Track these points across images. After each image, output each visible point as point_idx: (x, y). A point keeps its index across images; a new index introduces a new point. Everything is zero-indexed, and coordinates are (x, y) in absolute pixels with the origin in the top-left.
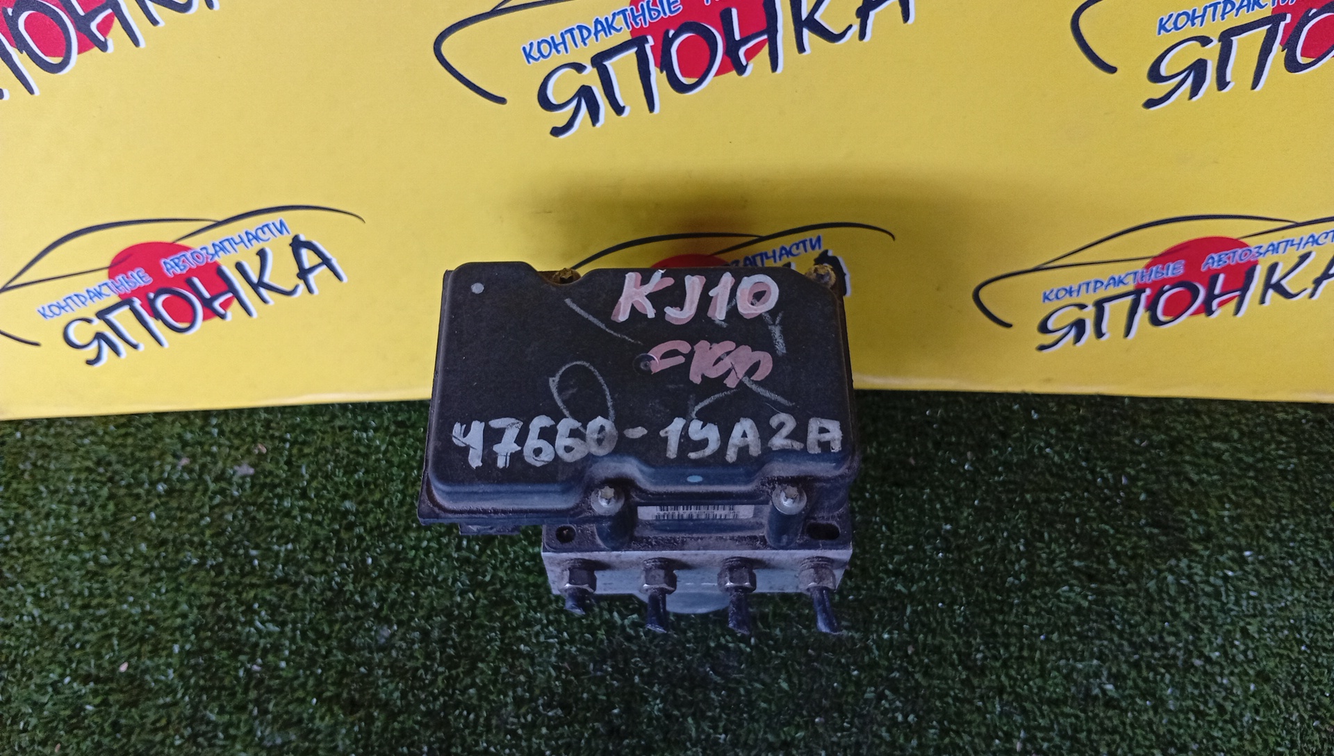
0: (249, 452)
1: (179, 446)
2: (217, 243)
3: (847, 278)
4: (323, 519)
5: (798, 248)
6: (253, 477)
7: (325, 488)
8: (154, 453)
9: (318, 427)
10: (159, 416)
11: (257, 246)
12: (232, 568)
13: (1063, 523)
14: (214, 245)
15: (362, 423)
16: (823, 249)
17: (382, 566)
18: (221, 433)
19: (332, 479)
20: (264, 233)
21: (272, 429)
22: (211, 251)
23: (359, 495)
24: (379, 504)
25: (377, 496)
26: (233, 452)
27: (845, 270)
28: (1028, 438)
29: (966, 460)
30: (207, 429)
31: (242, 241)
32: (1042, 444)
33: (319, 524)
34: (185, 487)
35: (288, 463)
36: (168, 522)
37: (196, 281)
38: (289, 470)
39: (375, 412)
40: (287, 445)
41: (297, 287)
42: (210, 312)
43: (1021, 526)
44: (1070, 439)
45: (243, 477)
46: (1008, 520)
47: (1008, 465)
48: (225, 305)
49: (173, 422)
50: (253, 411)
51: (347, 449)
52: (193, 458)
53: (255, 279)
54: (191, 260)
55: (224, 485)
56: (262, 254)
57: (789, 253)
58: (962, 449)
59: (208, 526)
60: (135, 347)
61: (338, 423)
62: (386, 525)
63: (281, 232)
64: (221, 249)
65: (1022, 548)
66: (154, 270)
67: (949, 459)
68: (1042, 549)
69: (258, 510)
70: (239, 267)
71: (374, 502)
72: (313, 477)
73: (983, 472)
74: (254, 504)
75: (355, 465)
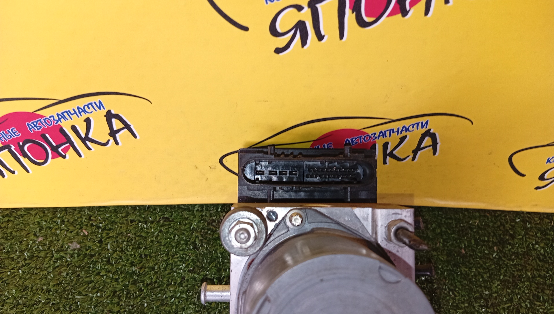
0: (78, 234)
1: (38, 229)
2: (60, 113)
3: (438, 145)
4: (119, 278)
5: (413, 127)
6: (79, 250)
7: (121, 258)
8: (23, 233)
9: (118, 220)
10: (28, 210)
11: (84, 116)
12: (64, 307)
13: (550, 290)
14: (58, 115)
15: (144, 218)
16: (428, 128)
17: (153, 308)
18: (63, 222)
19: (125, 253)
20: (89, 108)
21: (92, 220)
22: (56, 118)
23: (140, 263)
24: (153, 269)
25: (151, 264)
26: (68, 234)
27: (438, 141)
28: (526, 238)
29: (494, 252)
30: (54, 220)
31: (75, 113)
32: (534, 242)
33: (117, 280)
34: (40, 255)
35: (100, 242)
36: (29, 276)
37: (47, 135)
38: (100, 246)
39: (152, 212)
40: (100, 231)
41: (109, 141)
42: (57, 154)
43: (527, 292)
44: (549, 239)
45: (74, 250)
46: (520, 288)
47: (517, 254)
48: (66, 150)
49: (36, 215)
50: (81, 209)
51: (135, 234)
52: (46, 237)
53: (83, 136)
54: (44, 123)
55: (62, 254)
56: (88, 121)
57: (407, 130)
58: (490, 244)
59: (52, 279)
60: (13, 172)
61: (130, 218)
62: (156, 282)
63: (100, 108)
64: (62, 117)
65: (529, 305)
66: (22, 128)
67: (484, 250)
68: (539, 306)
69: (81, 271)
70: (74, 128)
71: (149, 268)
72: (114, 251)
73: (504, 259)
74: (79, 267)
75: (139, 244)
